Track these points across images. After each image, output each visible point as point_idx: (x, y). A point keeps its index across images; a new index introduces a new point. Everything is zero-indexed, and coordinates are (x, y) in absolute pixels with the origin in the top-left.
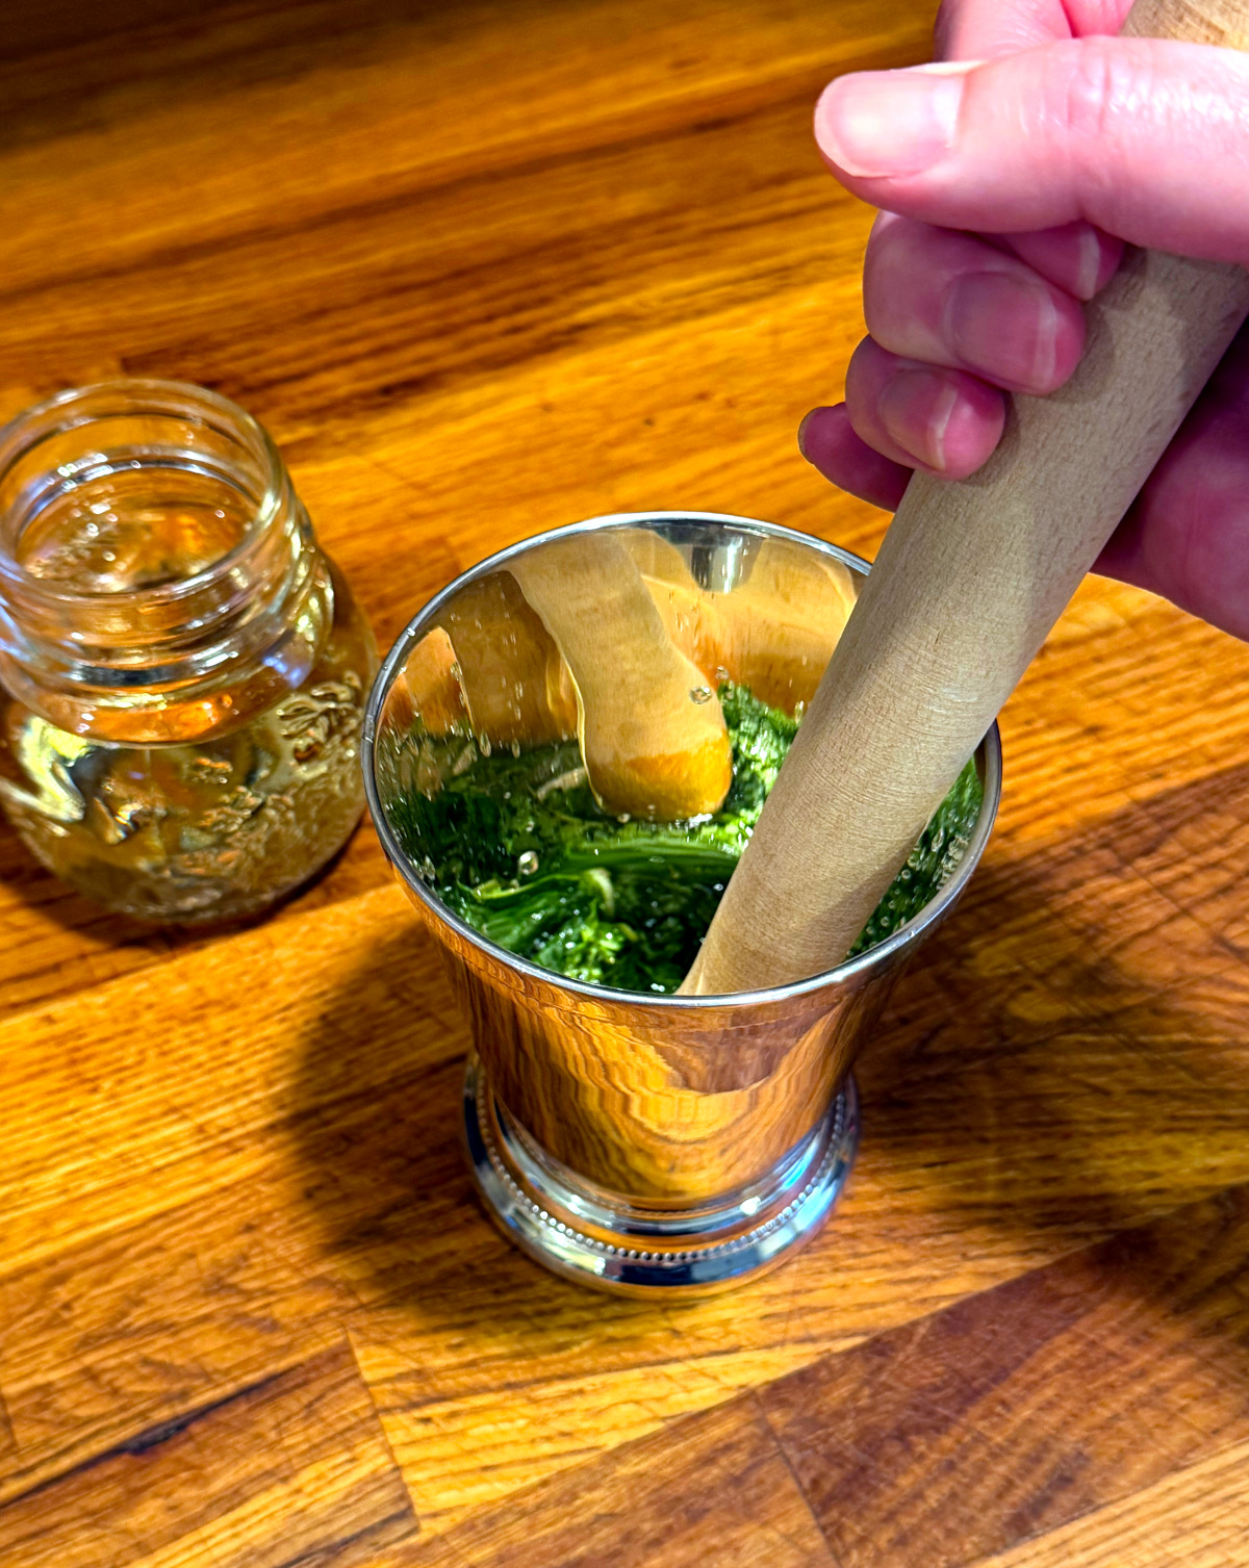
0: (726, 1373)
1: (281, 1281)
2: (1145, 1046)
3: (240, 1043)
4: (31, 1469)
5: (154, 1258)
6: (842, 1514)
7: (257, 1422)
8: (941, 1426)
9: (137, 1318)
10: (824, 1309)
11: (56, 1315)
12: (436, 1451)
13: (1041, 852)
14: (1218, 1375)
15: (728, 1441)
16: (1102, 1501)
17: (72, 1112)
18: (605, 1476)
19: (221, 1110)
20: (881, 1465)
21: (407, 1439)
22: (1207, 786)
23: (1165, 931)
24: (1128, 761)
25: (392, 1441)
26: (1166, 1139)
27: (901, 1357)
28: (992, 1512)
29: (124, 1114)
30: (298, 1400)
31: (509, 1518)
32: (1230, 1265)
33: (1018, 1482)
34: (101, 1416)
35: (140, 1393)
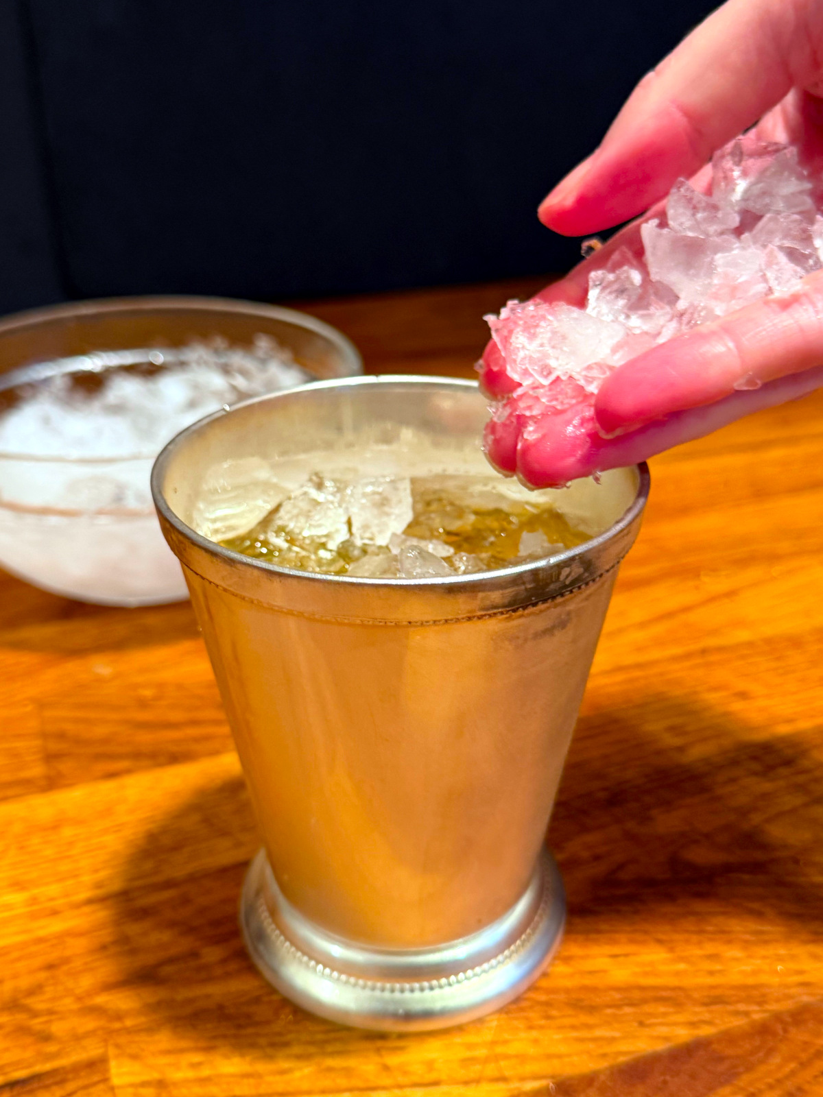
1: (65, 1005)
2: (790, 884)
3: (82, 844)
13: (704, 760)
23: (804, 812)
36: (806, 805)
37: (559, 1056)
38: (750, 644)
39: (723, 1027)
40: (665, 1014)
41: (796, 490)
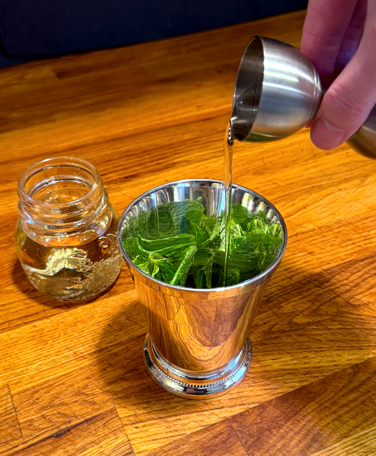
0: (220, 414)
1: (97, 392)
2: (330, 329)
3: (86, 331)
4: (27, 442)
5: (62, 386)
6: (254, 451)
7: (90, 429)
8: (280, 427)
9: (57, 402)
10: (247, 397)
11: (35, 401)
12: (140, 436)
13: (299, 282)
14: (356, 412)
15: (221, 432)
16: (326, 446)
17: (40, 349)
18: (187, 441)
19: (80, 348)
20: (264, 437)
21: (132, 433)
22: (342, 266)
23: (333, 300)
24: (320, 260)
25: (127, 433)
26: (337, 352)
27: (268, 409)
28: (296, 449)
29: (54, 350)
30: (101, 423)
31: (160, 453)
32: (357, 384)
33: (302, 441)
34: (46, 428)
35: (57, 422)
37: (260, 395)
39: (310, 382)
40: (292, 379)
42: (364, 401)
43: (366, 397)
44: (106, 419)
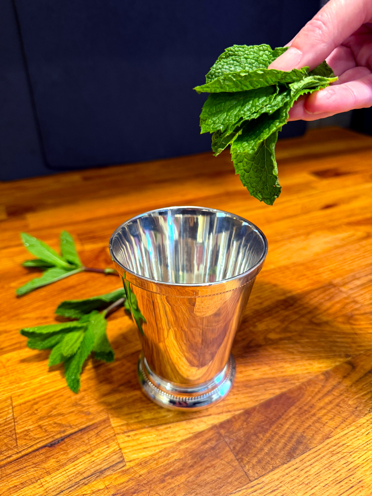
0: (208, 421)
1: (92, 403)
4: (20, 452)
6: (242, 456)
7: (83, 438)
8: (266, 431)
9: (54, 412)
10: (232, 404)
11: (34, 412)
12: (131, 444)
13: (269, 306)
14: (333, 414)
15: (210, 438)
16: (311, 448)
18: (177, 449)
20: (251, 442)
21: (123, 441)
25: (119, 442)
26: (309, 361)
27: (253, 414)
28: (282, 452)
30: (94, 432)
31: (151, 461)
32: (330, 388)
33: (288, 444)
34: (41, 438)
35: (52, 431)
36: (299, 318)
37: (244, 402)
38: (274, 269)
39: (289, 388)
40: (272, 386)
41: (278, 220)
42: (339, 403)
43: (340, 399)
44: (100, 429)
